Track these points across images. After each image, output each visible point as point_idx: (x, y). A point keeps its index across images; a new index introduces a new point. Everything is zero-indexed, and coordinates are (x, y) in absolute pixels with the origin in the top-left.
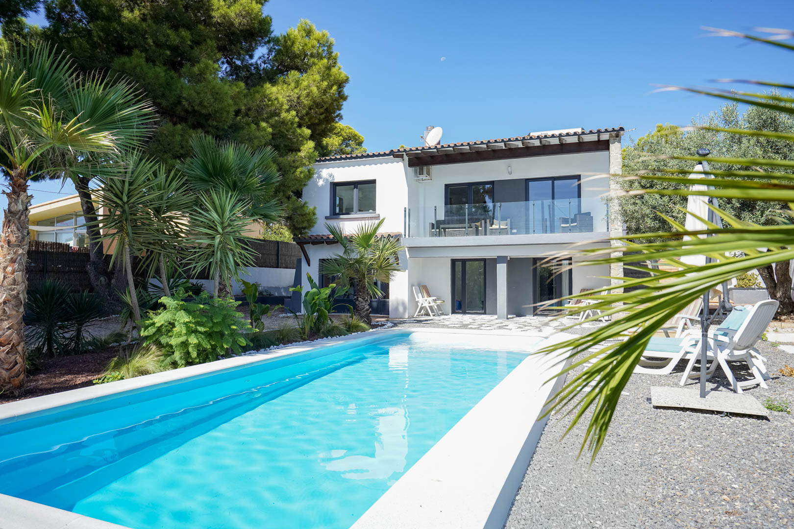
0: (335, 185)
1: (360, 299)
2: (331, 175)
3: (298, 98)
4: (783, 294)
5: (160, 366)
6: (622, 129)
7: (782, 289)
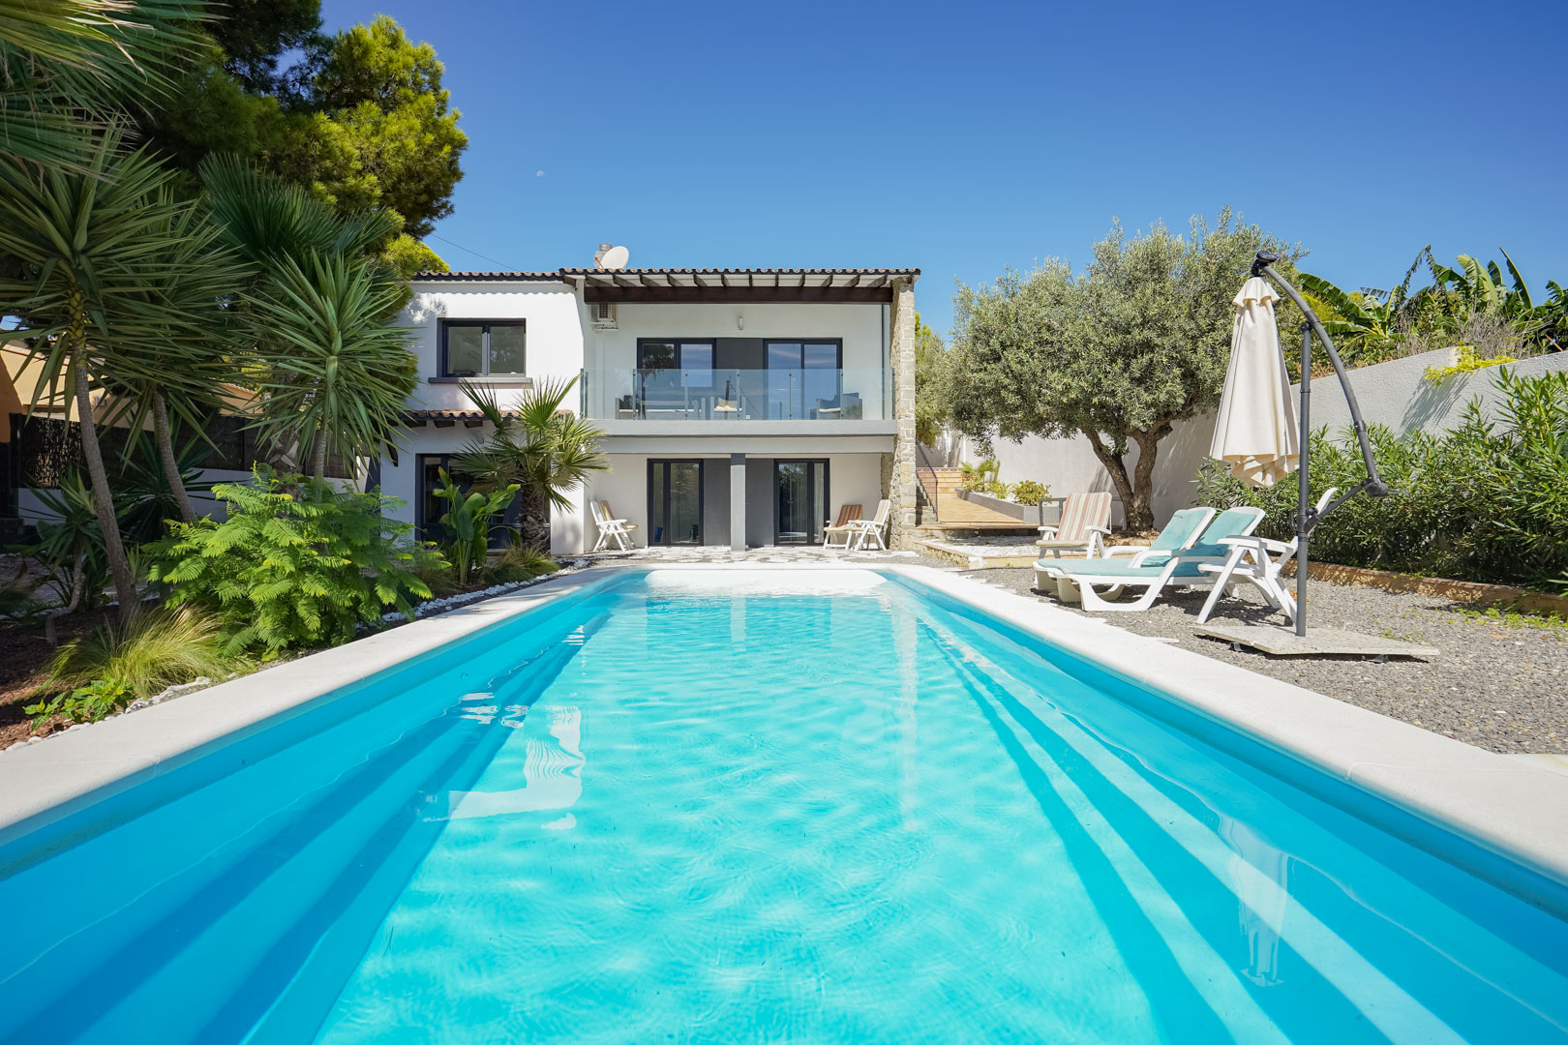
0: (446, 324)
1: (530, 518)
2: (438, 305)
3: (379, 155)
4: (1142, 502)
5: (220, 656)
6: (918, 271)
7: (1141, 496)
